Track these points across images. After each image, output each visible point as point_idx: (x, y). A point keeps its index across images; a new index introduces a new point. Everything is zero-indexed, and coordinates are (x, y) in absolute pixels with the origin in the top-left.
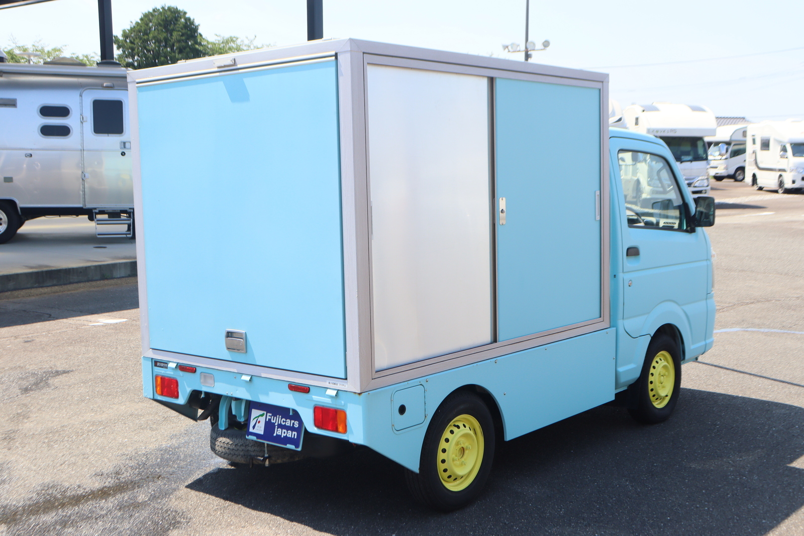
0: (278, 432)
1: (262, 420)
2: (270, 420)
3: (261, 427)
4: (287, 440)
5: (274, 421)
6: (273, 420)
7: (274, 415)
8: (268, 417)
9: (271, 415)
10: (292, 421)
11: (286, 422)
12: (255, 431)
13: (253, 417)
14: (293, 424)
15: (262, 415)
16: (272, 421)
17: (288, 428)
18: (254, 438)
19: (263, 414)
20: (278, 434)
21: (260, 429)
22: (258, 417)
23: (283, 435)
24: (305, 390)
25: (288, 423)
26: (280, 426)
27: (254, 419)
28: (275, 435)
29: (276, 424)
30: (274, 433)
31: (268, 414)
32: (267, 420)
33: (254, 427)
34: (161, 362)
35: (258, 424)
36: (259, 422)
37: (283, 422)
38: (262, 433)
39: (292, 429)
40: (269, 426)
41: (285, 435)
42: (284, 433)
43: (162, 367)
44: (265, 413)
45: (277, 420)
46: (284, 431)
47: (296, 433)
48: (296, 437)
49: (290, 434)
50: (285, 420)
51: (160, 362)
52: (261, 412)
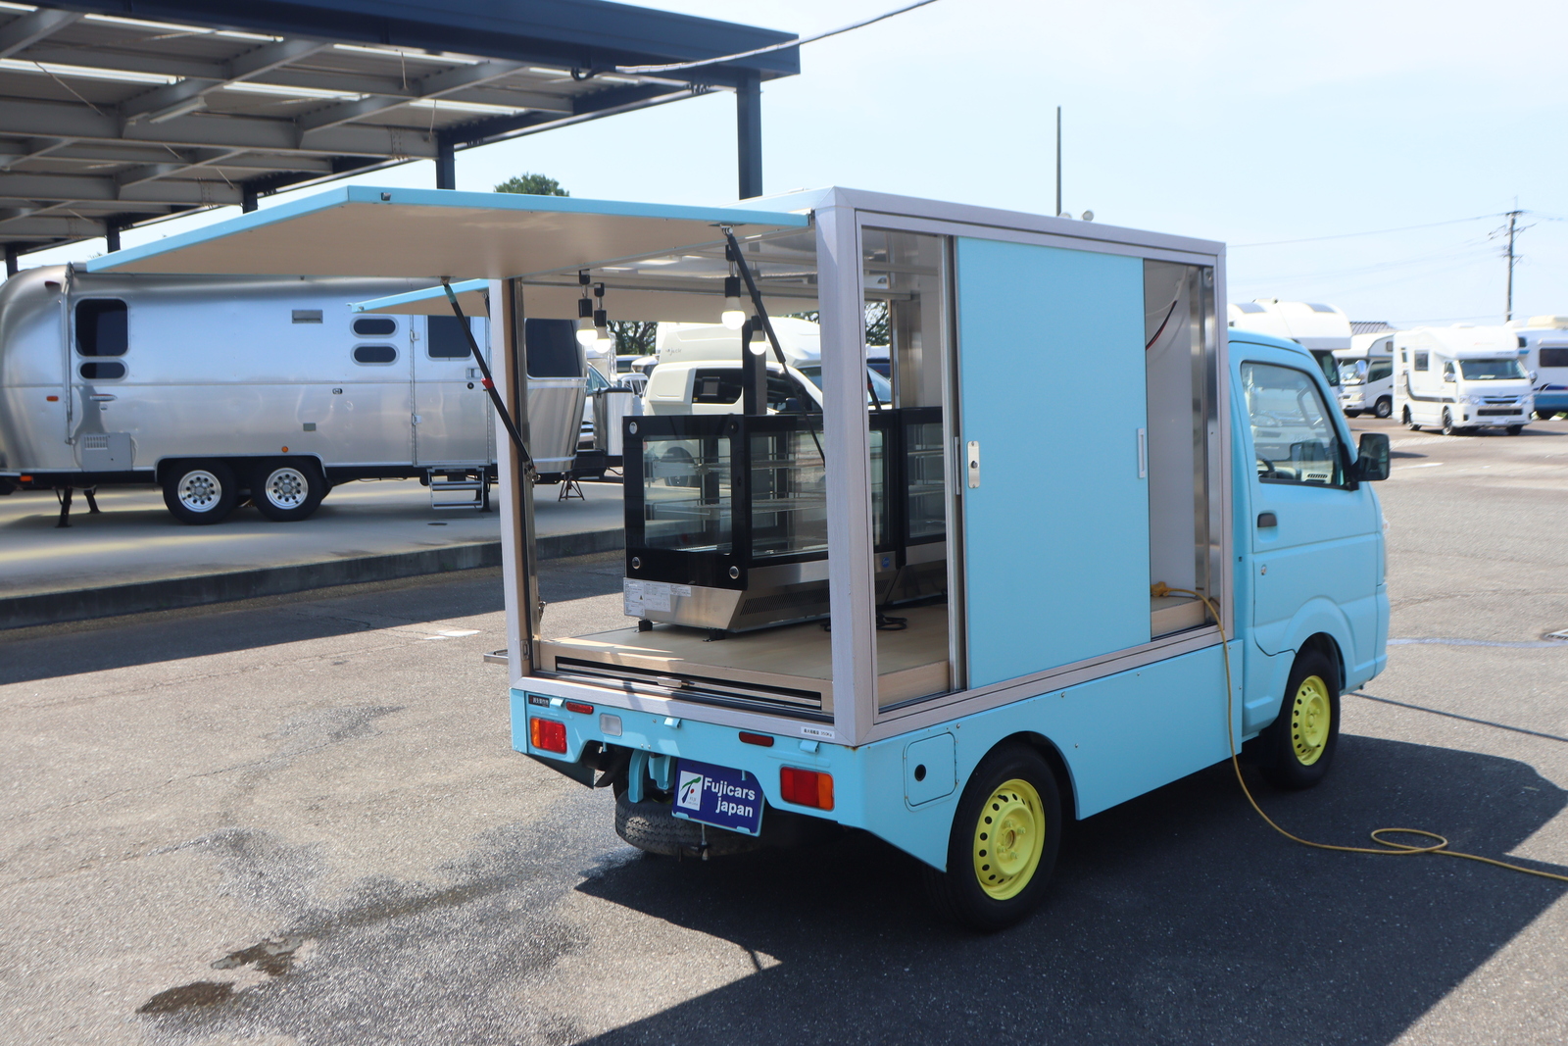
0: (723, 807)
1: (698, 788)
2: (709, 788)
3: (695, 800)
4: (737, 820)
5: (717, 790)
6: (715, 788)
7: (716, 780)
9: (711, 780)
10: (745, 791)
11: (734, 791)
12: (686, 805)
13: (682, 784)
14: (747, 794)
15: (697, 781)
16: (713, 790)
17: (738, 801)
18: (685, 816)
19: (699, 778)
20: (723, 809)
21: (694, 802)
22: (691, 783)
23: (731, 812)
24: (766, 741)
25: (739, 793)
26: (726, 798)
27: (683, 787)
28: (718, 811)
29: (720, 795)
30: (717, 809)
31: (707, 779)
32: (705, 788)
33: (684, 799)
34: (539, 698)
35: (691, 794)
36: (692, 791)
37: (731, 791)
38: (697, 808)
39: (745, 802)
40: (708, 798)
41: (734, 812)
42: (733, 808)
43: (541, 705)
44: (702, 777)
45: (721, 789)
46: (731, 805)
47: (751, 809)
48: (751, 816)
49: (741, 810)
50: (733, 789)
51: (537, 697)
52: (696, 776)
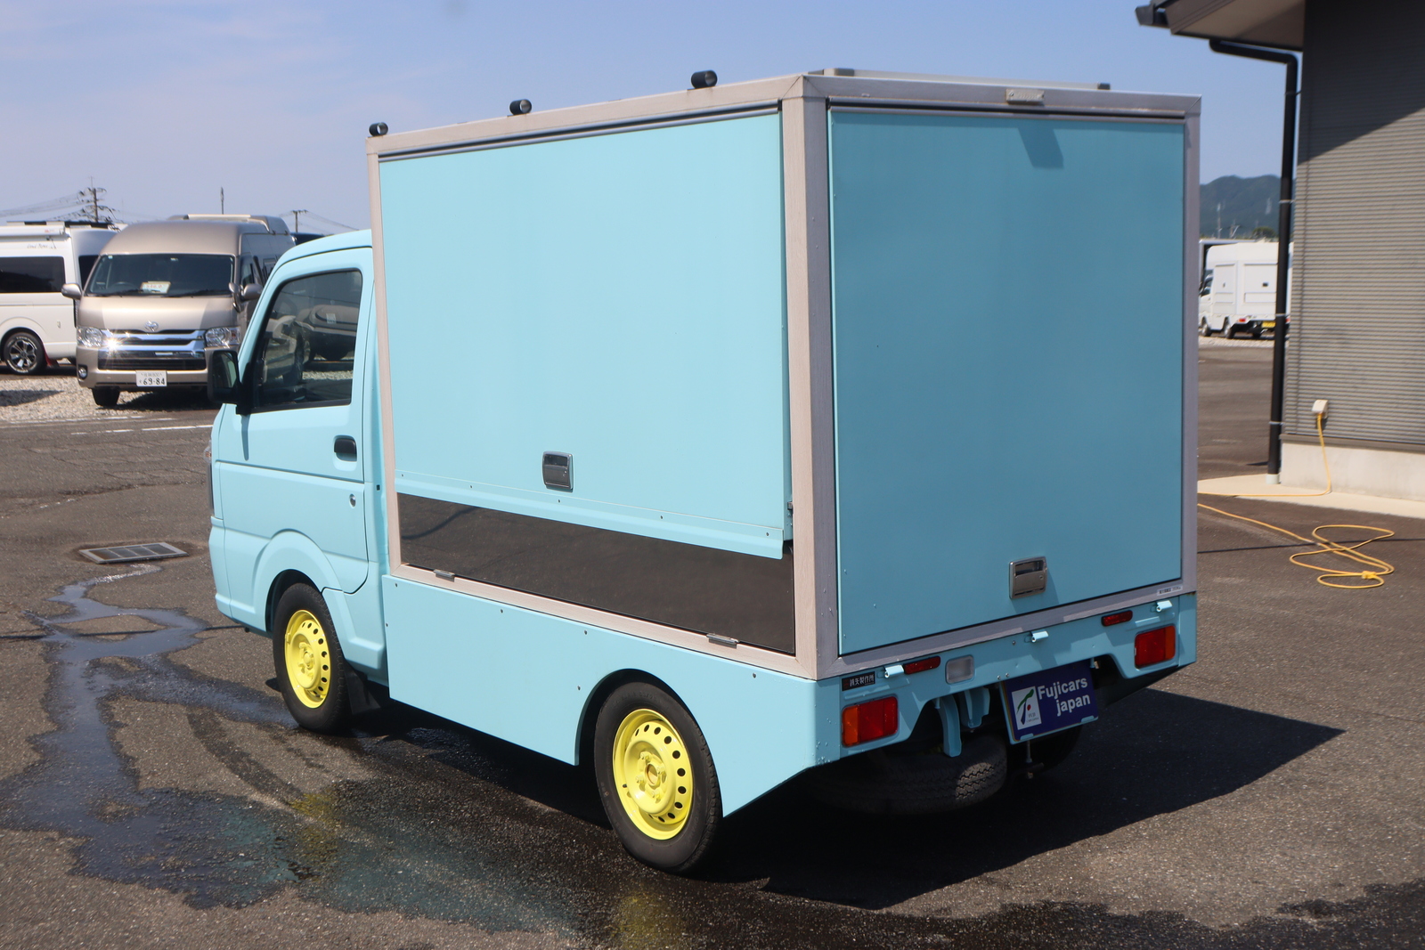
0: (1064, 707)
1: (1033, 702)
2: (1044, 695)
3: (1034, 714)
4: (1080, 712)
5: (1052, 695)
6: (1050, 693)
7: (1049, 685)
8: (1041, 693)
9: (1043, 687)
10: (1077, 682)
11: (1068, 687)
12: (1027, 725)
14: (1080, 684)
15: (1030, 695)
16: (1049, 696)
17: (1073, 695)
18: (1030, 736)
19: (1032, 692)
20: (1063, 710)
21: (1034, 719)
22: (1025, 700)
23: (1071, 708)
24: (1125, 616)
25: (1073, 686)
26: (1063, 697)
27: (1019, 708)
28: (1059, 714)
29: (1056, 697)
30: (1057, 712)
31: (1040, 688)
32: (1041, 698)
33: (1023, 720)
36: (1029, 707)
37: (1065, 688)
38: (1039, 722)
39: (1080, 692)
40: (1047, 706)
41: (1073, 707)
42: (1072, 704)
44: (1034, 688)
45: (1054, 691)
46: (1069, 702)
47: (1087, 696)
48: (1089, 703)
49: (1080, 702)
50: (1066, 685)
52: (1027, 691)
